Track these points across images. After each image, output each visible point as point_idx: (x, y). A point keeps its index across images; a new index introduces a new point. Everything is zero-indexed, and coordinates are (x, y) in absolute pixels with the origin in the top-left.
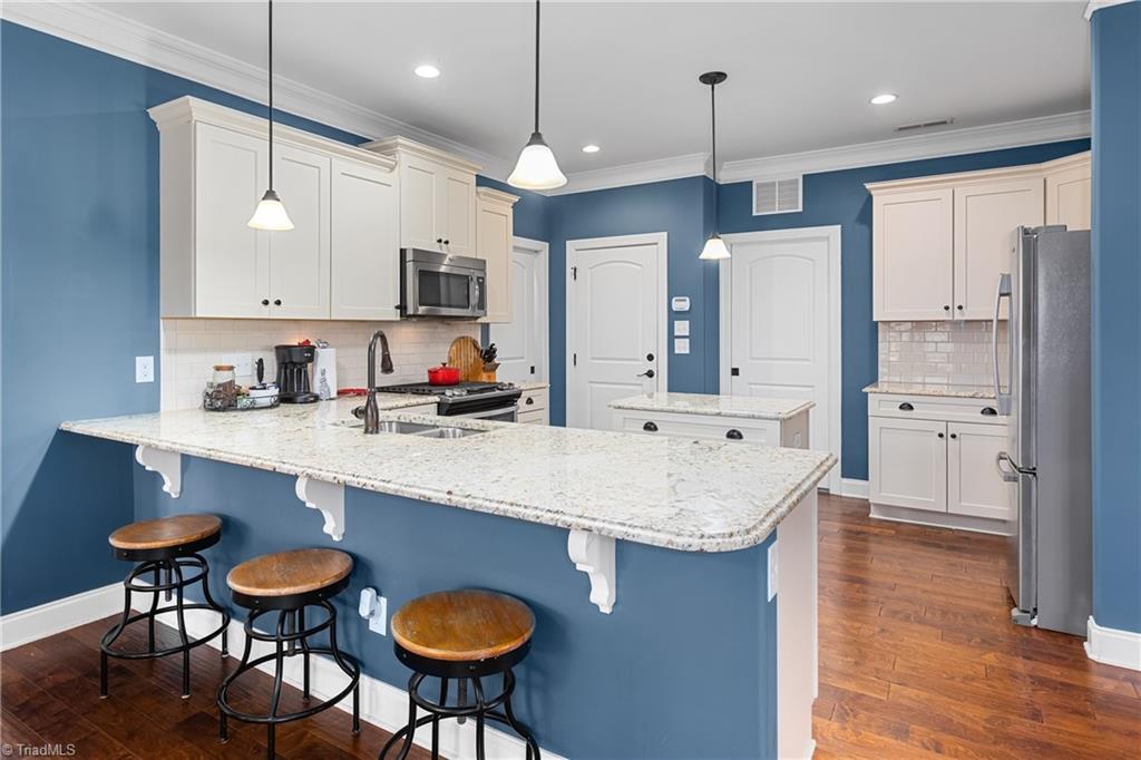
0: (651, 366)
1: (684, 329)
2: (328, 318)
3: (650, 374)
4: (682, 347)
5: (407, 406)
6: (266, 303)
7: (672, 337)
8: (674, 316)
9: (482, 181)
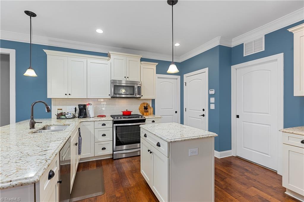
0: (203, 113)
1: (213, 100)
2: (86, 98)
3: (203, 115)
4: (213, 107)
5: (100, 121)
6: (66, 94)
7: (210, 103)
8: (210, 96)
9: (142, 60)
